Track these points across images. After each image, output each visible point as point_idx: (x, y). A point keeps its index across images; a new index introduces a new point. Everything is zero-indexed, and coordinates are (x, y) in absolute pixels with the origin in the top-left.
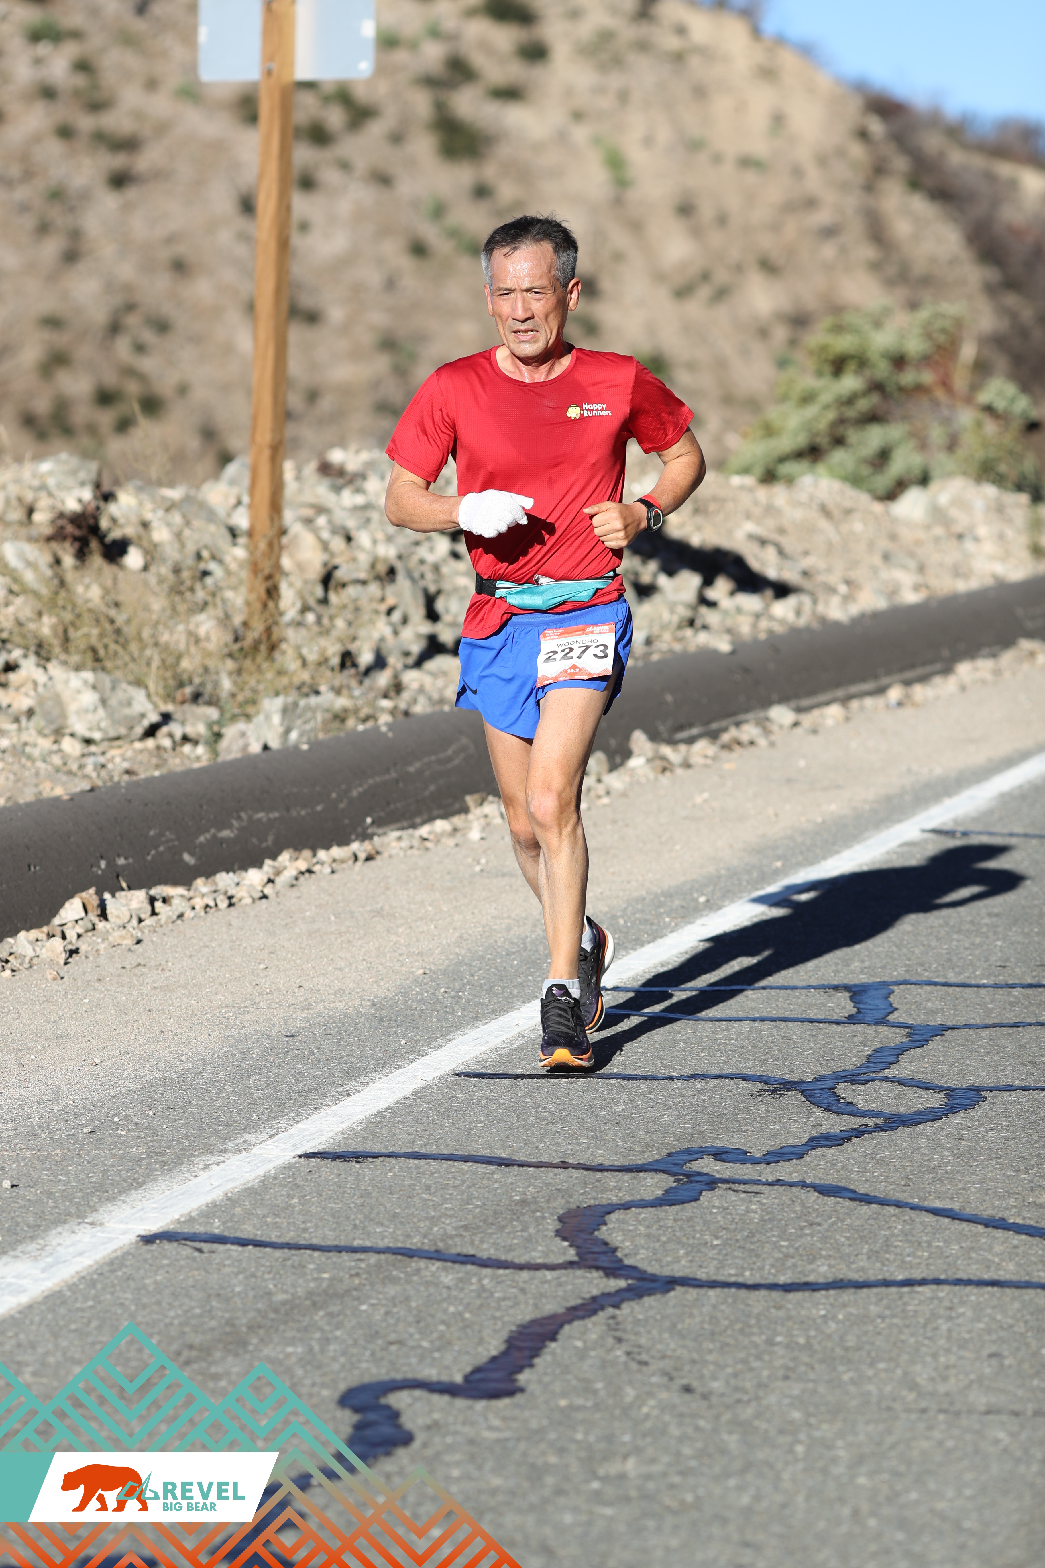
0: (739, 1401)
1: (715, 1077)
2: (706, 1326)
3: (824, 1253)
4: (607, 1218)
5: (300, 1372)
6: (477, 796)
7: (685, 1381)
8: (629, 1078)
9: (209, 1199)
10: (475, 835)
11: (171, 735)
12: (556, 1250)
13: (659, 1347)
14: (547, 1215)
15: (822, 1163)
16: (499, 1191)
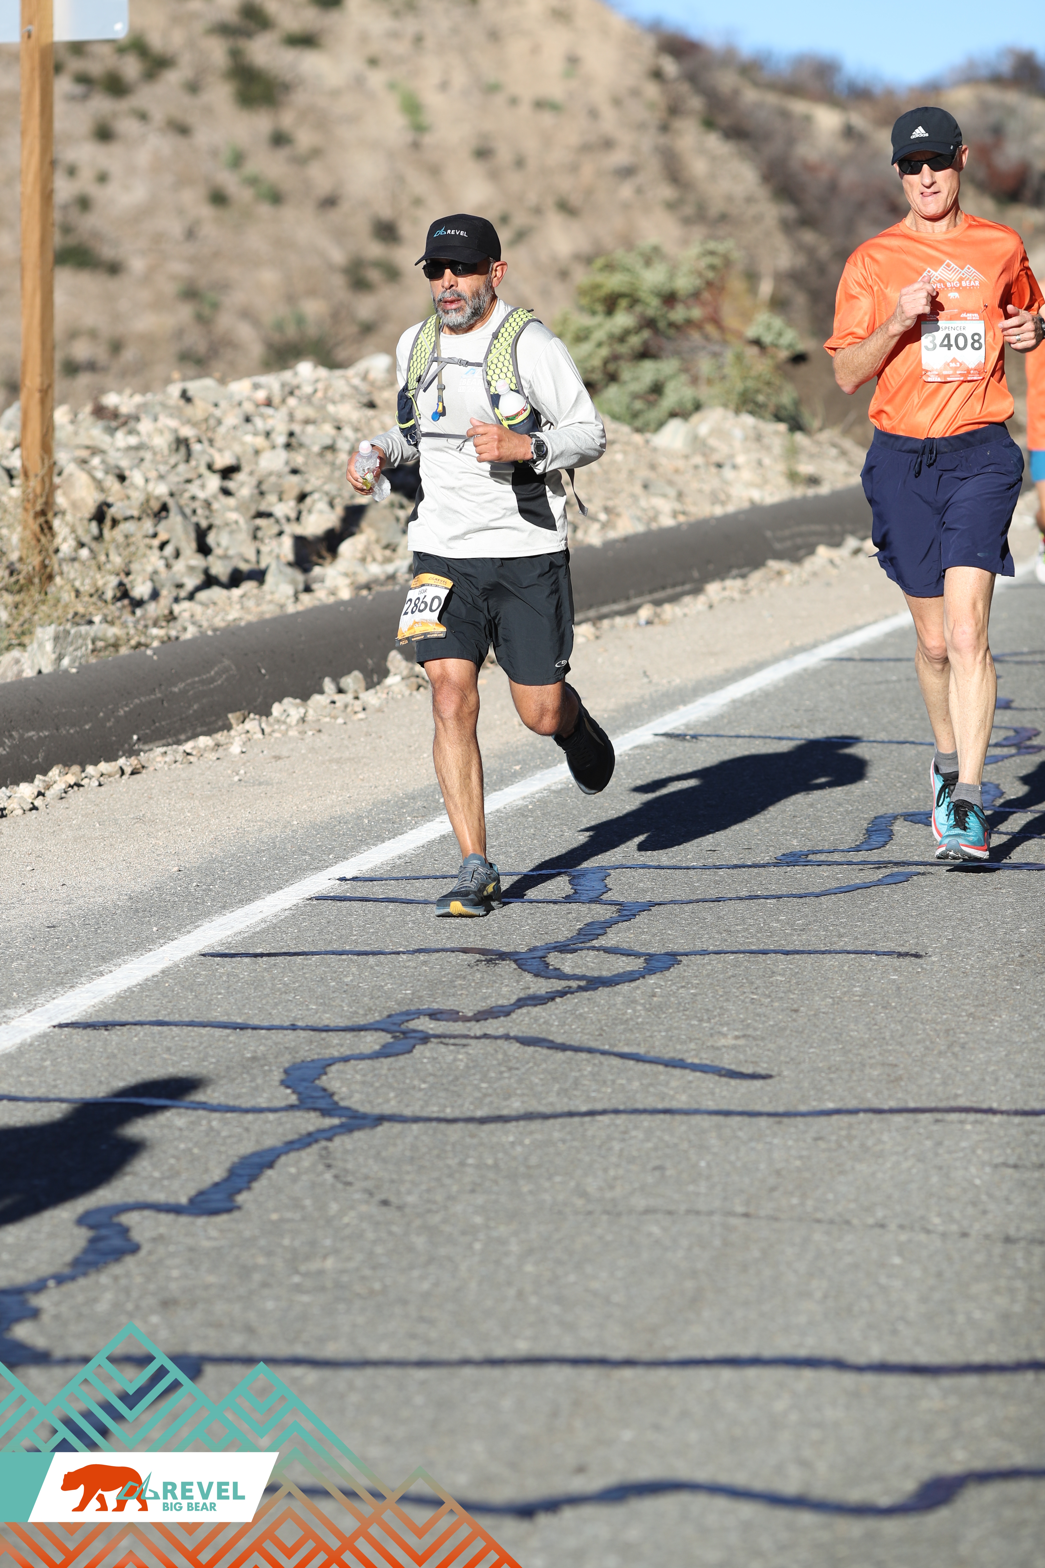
0: (429, 1211)
1: (437, 951)
2: (407, 1153)
4: (328, 1069)
6: (238, 714)
7: (383, 1197)
8: (359, 954)
10: (235, 749)
13: (364, 1170)
14: (274, 1068)
15: (527, 1019)
16: (233, 1050)
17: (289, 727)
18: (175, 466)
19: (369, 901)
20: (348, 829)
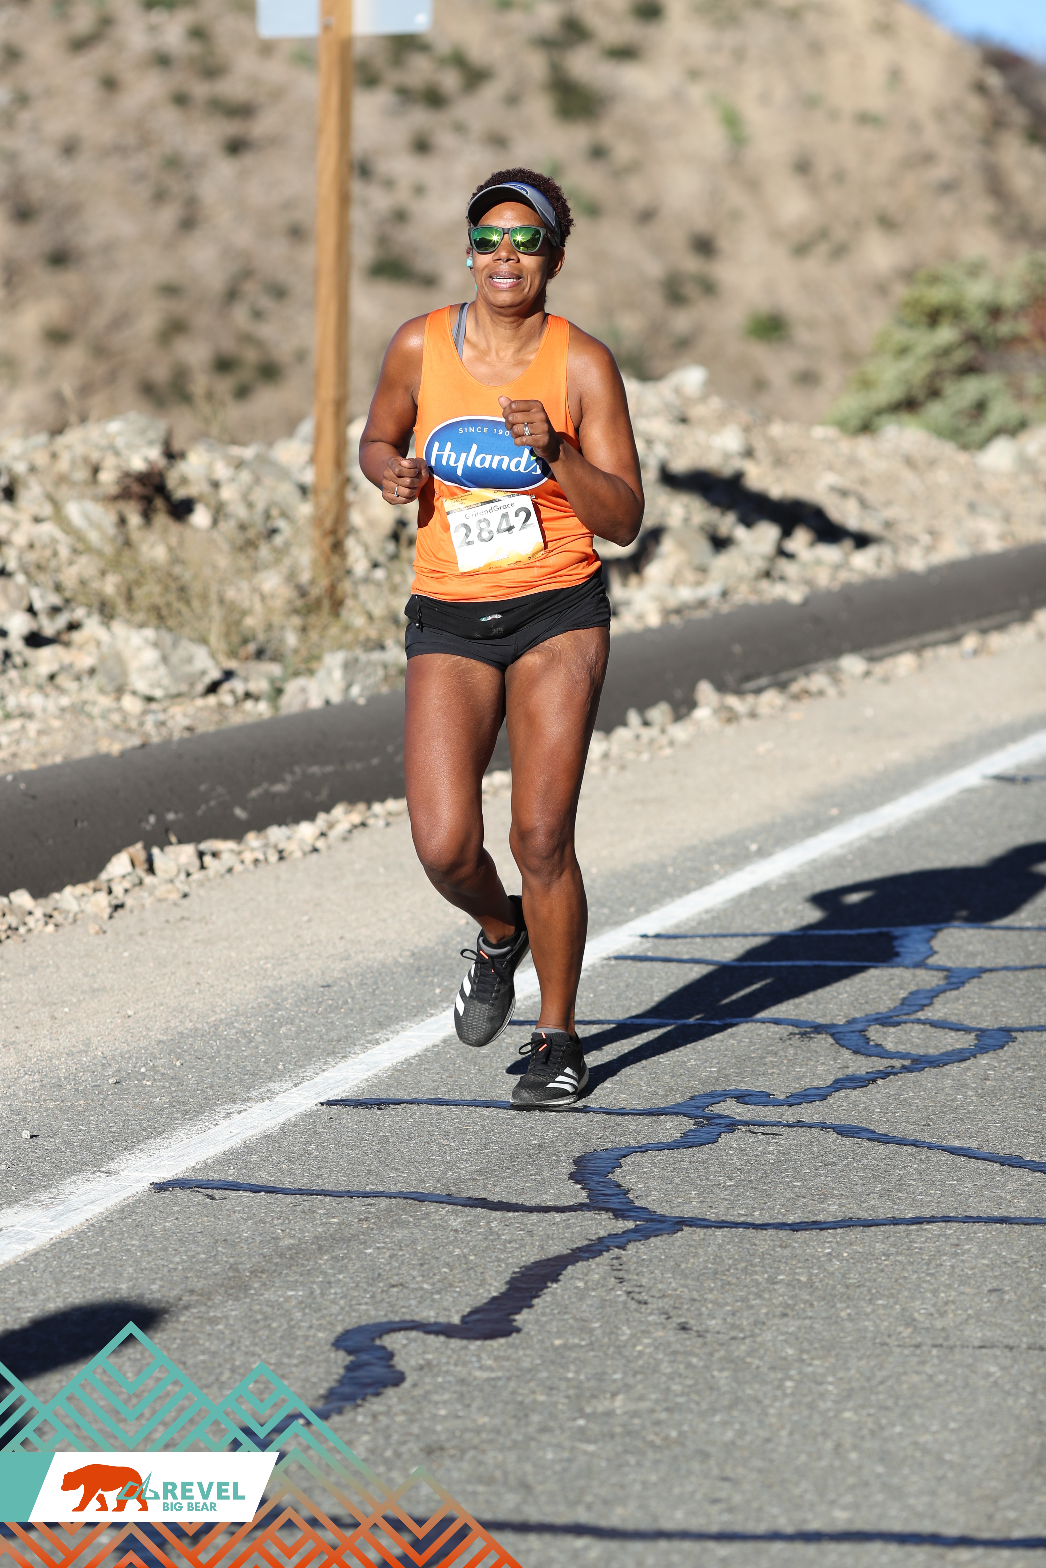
0: (734, 1338)
3: (836, 1192)
4: (623, 1160)
7: (683, 1320)
11: (233, 692)
12: (568, 1192)
14: (562, 1158)
15: (844, 1104)
16: (517, 1136)
20: (651, 879)
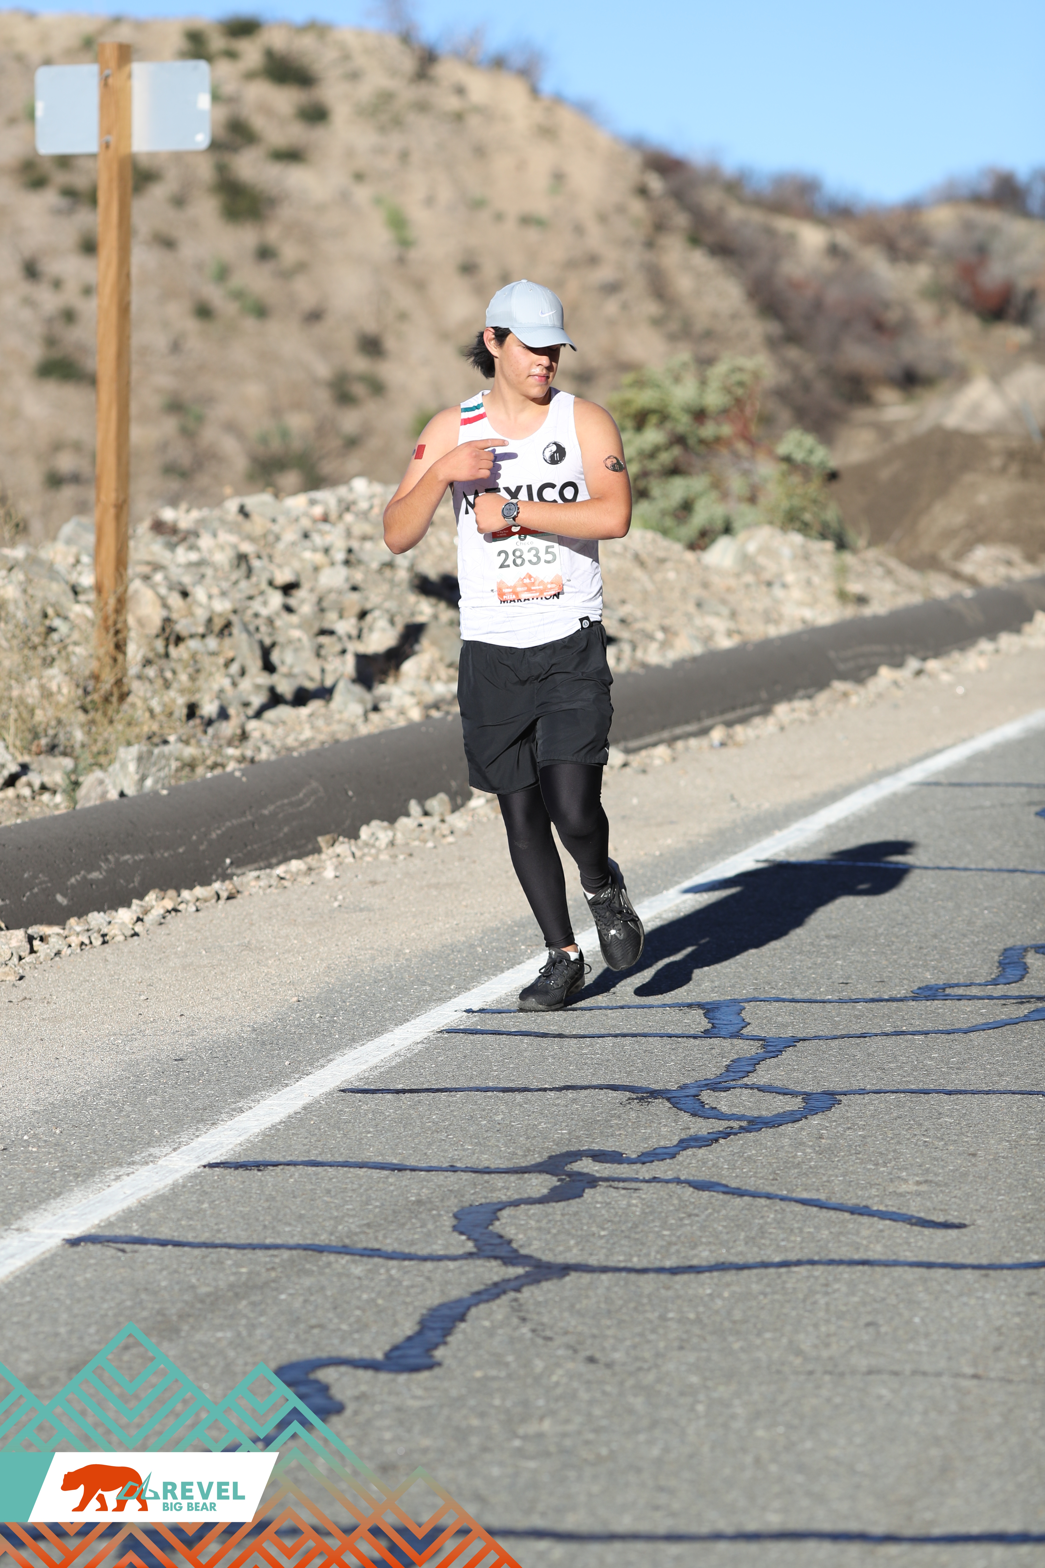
1: (585, 1088)
2: (603, 1306)
3: (704, 1240)
4: (499, 1214)
5: (231, 1354)
6: (328, 837)
8: (505, 1090)
9: (125, 1205)
10: (329, 873)
11: (29, 785)
12: (455, 1243)
13: (561, 1324)
14: (442, 1213)
15: (693, 1161)
16: (395, 1193)
17: (379, 851)
18: (236, 583)
19: (502, 1034)
20: (463, 958)
